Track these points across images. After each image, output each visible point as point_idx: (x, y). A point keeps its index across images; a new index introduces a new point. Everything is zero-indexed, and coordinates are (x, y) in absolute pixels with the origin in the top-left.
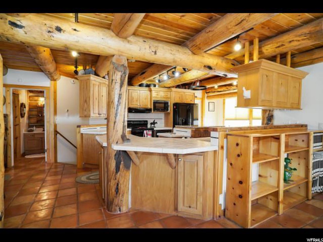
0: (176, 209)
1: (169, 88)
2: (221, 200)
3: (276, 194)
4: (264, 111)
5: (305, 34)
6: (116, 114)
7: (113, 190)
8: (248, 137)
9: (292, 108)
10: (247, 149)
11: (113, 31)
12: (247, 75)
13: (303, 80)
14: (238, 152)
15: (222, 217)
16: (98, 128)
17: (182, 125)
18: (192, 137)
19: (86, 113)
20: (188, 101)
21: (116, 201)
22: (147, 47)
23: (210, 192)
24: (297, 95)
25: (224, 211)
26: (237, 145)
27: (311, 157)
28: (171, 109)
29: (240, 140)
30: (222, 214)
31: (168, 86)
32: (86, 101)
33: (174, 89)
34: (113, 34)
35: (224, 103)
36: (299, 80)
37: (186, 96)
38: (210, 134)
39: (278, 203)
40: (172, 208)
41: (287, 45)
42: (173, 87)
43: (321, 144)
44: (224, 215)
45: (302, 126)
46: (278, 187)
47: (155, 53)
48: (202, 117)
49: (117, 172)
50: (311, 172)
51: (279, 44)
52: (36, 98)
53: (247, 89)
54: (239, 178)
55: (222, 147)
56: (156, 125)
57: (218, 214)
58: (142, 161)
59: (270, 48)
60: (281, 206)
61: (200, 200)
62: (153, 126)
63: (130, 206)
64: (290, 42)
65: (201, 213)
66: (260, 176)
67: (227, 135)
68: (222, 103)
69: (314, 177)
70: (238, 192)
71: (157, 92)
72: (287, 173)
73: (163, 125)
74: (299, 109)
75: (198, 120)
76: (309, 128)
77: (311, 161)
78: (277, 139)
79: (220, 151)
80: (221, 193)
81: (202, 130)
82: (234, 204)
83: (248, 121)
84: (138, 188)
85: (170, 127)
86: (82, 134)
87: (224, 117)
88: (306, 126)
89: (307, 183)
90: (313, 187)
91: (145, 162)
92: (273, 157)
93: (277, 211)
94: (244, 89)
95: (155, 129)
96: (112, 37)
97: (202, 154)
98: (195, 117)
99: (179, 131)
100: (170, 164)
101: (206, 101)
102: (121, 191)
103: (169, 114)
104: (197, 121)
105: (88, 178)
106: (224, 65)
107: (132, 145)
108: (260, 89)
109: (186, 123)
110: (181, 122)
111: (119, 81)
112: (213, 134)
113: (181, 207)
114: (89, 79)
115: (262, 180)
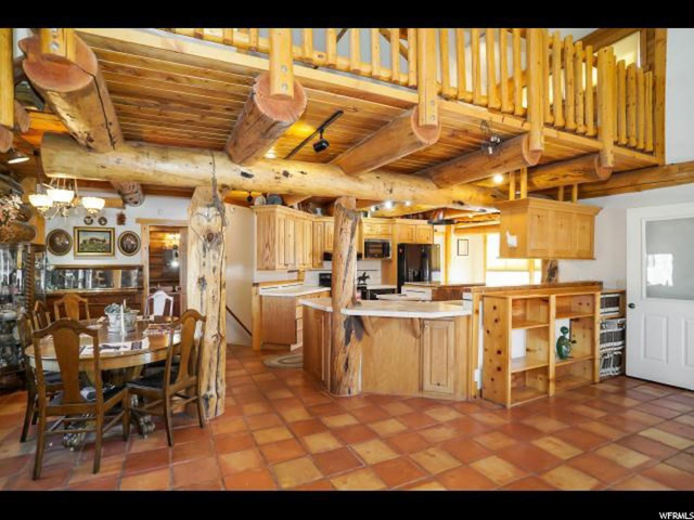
0: (421, 389)
1: (391, 218)
2: (477, 376)
3: (545, 370)
4: (545, 262)
5: (580, 171)
6: (346, 271)
7: (342, 367)
8: (505, 298)
9: (580, 257)
10: (506, 313)
11: (341, 168)
12: (512, 213)
13: (596, 217)
14: (496, 317)
15: (478, 398)
16: (280, 287)
17: (414, 281)
18: (433, 300)
19: (267, 264)
20: (423, 241)
21: (345, 381)
22: (382, 185)
23: (463, 365)
24: (587, 238)
25: (481, 391)
26: (495, 308)
27: (598, 327)
28: (394, 254)
29: (497, 302)
30: (478, 393)
31: (390, 215)
32: (267, 245)
33: (398, 221)
34: (342, 173)
35: (485, 242)
36: (590, 217)
37: (420, 231)
38: (462, 294)
39: (548, 381)
40: (416, 387)
41: (562, 179)
42: (398, 217)
43: (617, 309)
44: (481, 396)
45: (593, 284)
46: (548, 361)
47: (391, 191)
48: (446, 266)
49: (347, 343)
50: (598, 346)
51: (552, 177)
52: (161, 235)
53: (512, 234)
54: (497, 347)
55: (477, 312)
56: (367, 281)
57: (473, 394)
58: (377, 330)
59: (542, 180)
60: (552, 386)
61: (452, 375)
62: (362, 282)
63: (360, 389)
64: (565, 176)
65: (452, 391)
66: (528, 350)
67: (483, 296)
68: (482, 242)
69: (605, 354)
70: (496, 364)
71: (370, 225)
72: (564, 347)
73: (379, 280)
74: (592, 258)
75: (439, 270)
76: (605, 286)
77: (598, 332)
78: (546, 301)
79: (475, 316)
80: (477, 368)
81: (448, 290)
82: (493, 380)
83: (527, 274)
84: (372, 365)
85: (392, 284)
86: (261, 296)
87: (485, 266)
88: (601, 284)
89: (593, 360)
90: (603, 367)
91: (380, 331)
92: (541, 323)
93: (547, 392)
94: (508, 234)
95: (369, 288)
96: (341, 176)
97: (453, 319)
98: (434, 266)
99: (411, 291)
100: (414, 333)
101: (454, 238)
102: (351, 368)
103: (390, 261)
104: (437, 273)
105: (280, 362)
106: (481, 197)
107: (364, 309)
108: (529, 235)
109: (419, 278)
110: (411, 276)
111: (349, 230)
112: (465, 295)
113: (427, 385)
114: (273, 212)
115: (531, 354)
